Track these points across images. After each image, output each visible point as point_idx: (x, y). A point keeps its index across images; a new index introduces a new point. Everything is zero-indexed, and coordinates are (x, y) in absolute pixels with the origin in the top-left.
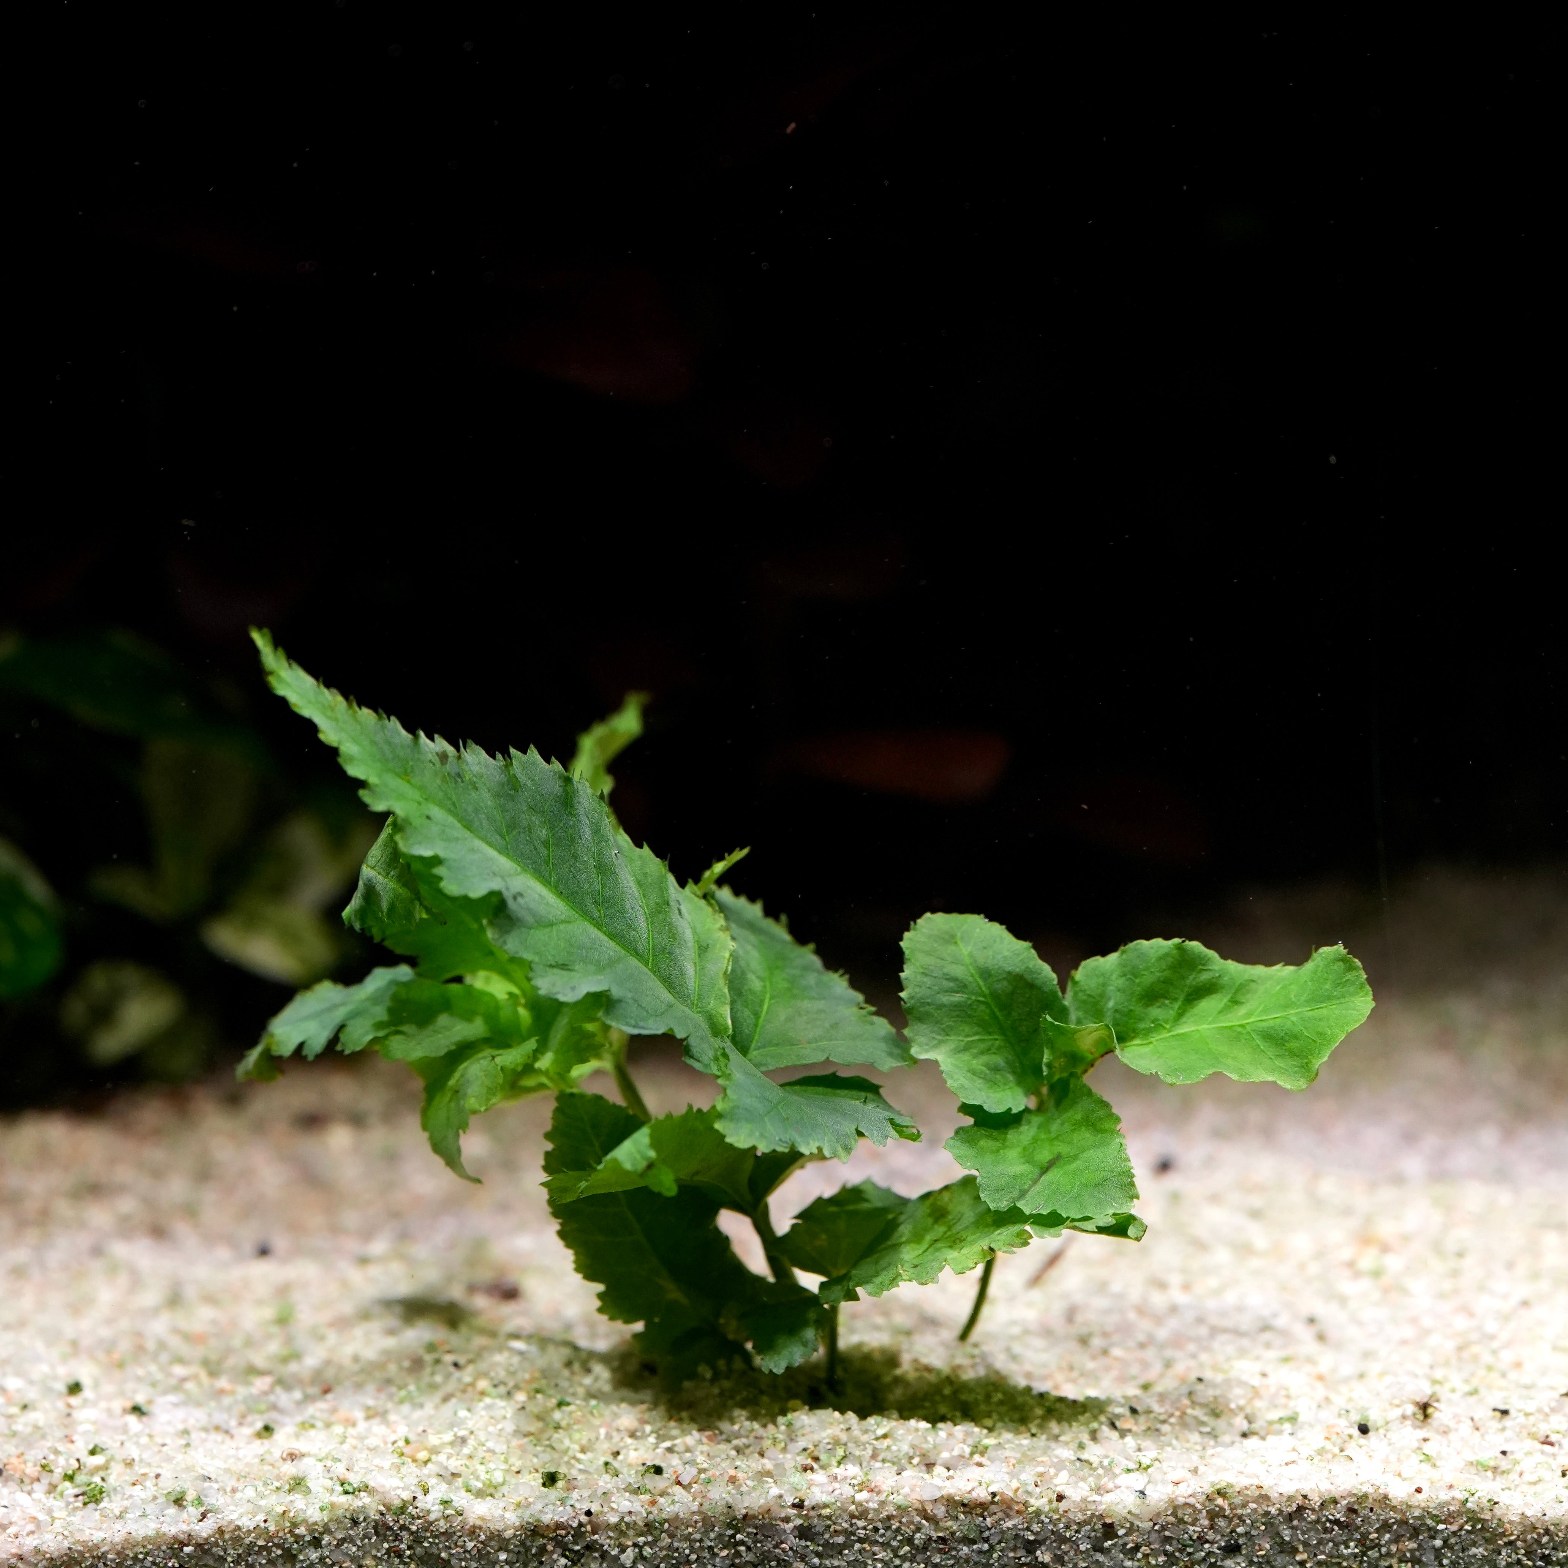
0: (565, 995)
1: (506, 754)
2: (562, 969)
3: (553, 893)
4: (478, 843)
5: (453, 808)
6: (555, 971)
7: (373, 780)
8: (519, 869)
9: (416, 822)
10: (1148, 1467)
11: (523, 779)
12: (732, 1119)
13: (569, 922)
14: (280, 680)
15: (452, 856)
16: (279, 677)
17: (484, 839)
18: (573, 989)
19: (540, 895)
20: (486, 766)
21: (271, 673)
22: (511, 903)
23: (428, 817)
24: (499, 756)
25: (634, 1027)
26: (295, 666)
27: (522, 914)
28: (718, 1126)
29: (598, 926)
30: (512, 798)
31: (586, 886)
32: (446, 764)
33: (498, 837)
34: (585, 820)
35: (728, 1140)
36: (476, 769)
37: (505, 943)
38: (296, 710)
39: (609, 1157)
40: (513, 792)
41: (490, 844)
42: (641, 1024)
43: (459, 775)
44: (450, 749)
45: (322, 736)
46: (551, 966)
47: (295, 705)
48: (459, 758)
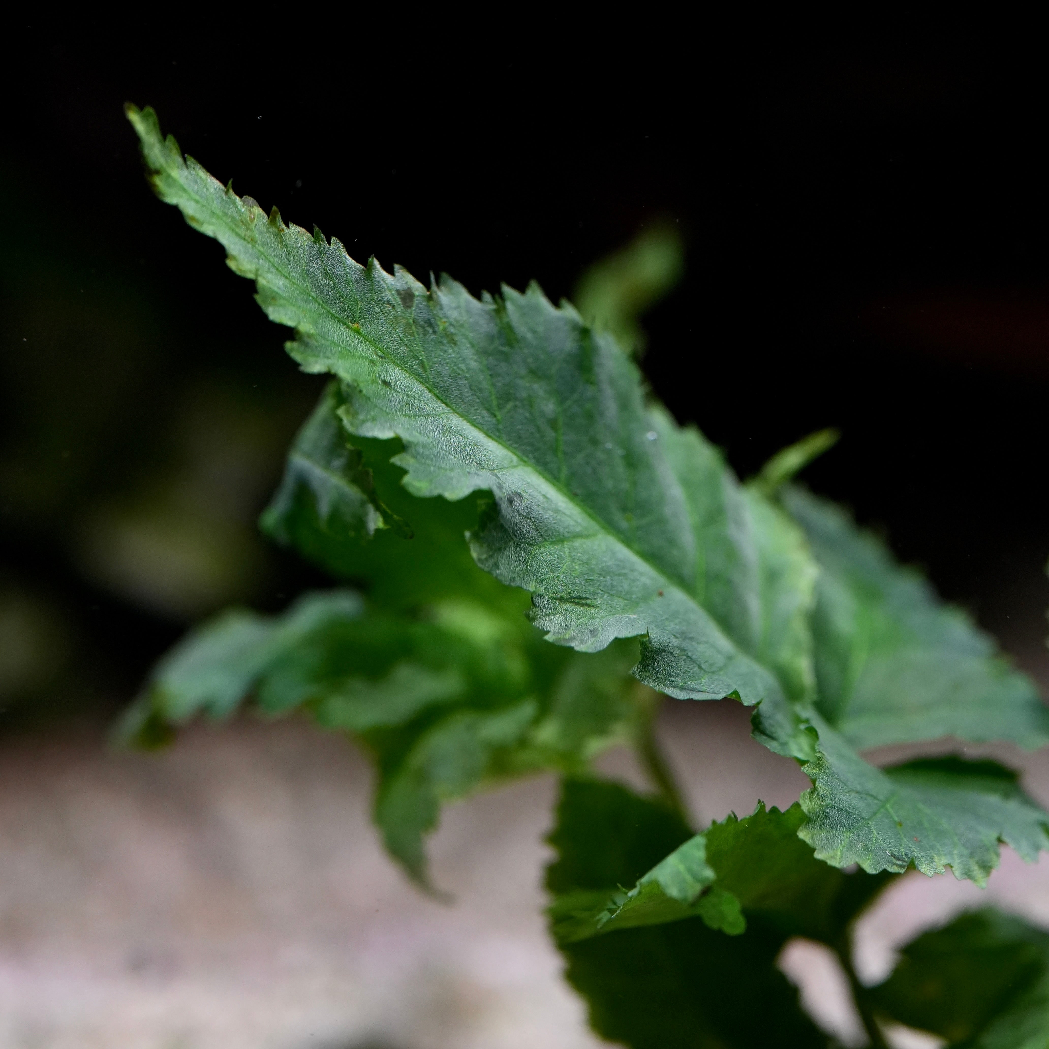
0: (582, 642)
1: (497, 293)
2: (578, 604)
3: (565, 494)
4: (457, 421)
5: (420, 371)
6: (568, 606)
7: (305, 327)
8: (515, 459)
9: (368, 389)
11: (521, 329)
12: (823, 826)
13: (587, 536)
14: (169, 179)
15: (421, 439)
16: (169, 176)
17: (465, 416)
18: (594, 633)
19: (545, 496)
20: (469, 312)
21: (158, 172)
22: (504, 506)
23: (385, 383)
24: (487, 296)
25: (682, 688)
26: (191, 161)
27: (521, 523)
28: (802, 835)
29: (627, 541)
30: (505, 357)
31: (610, 484)
32: (410, 307)
33: (485, 413)
34: (609, 392)
35: (818, 855)
36: (454, 315)
37: (496, 566)
38: (194, 225)
39: (645, 879)
40: (506, 349)
41: (474, 424)
42: (692, 685)
43: (430, 325)
44: (417, 286)
45: (232, 264)
46: (561, 599)
47: (193, 218)
48: (430, 298)
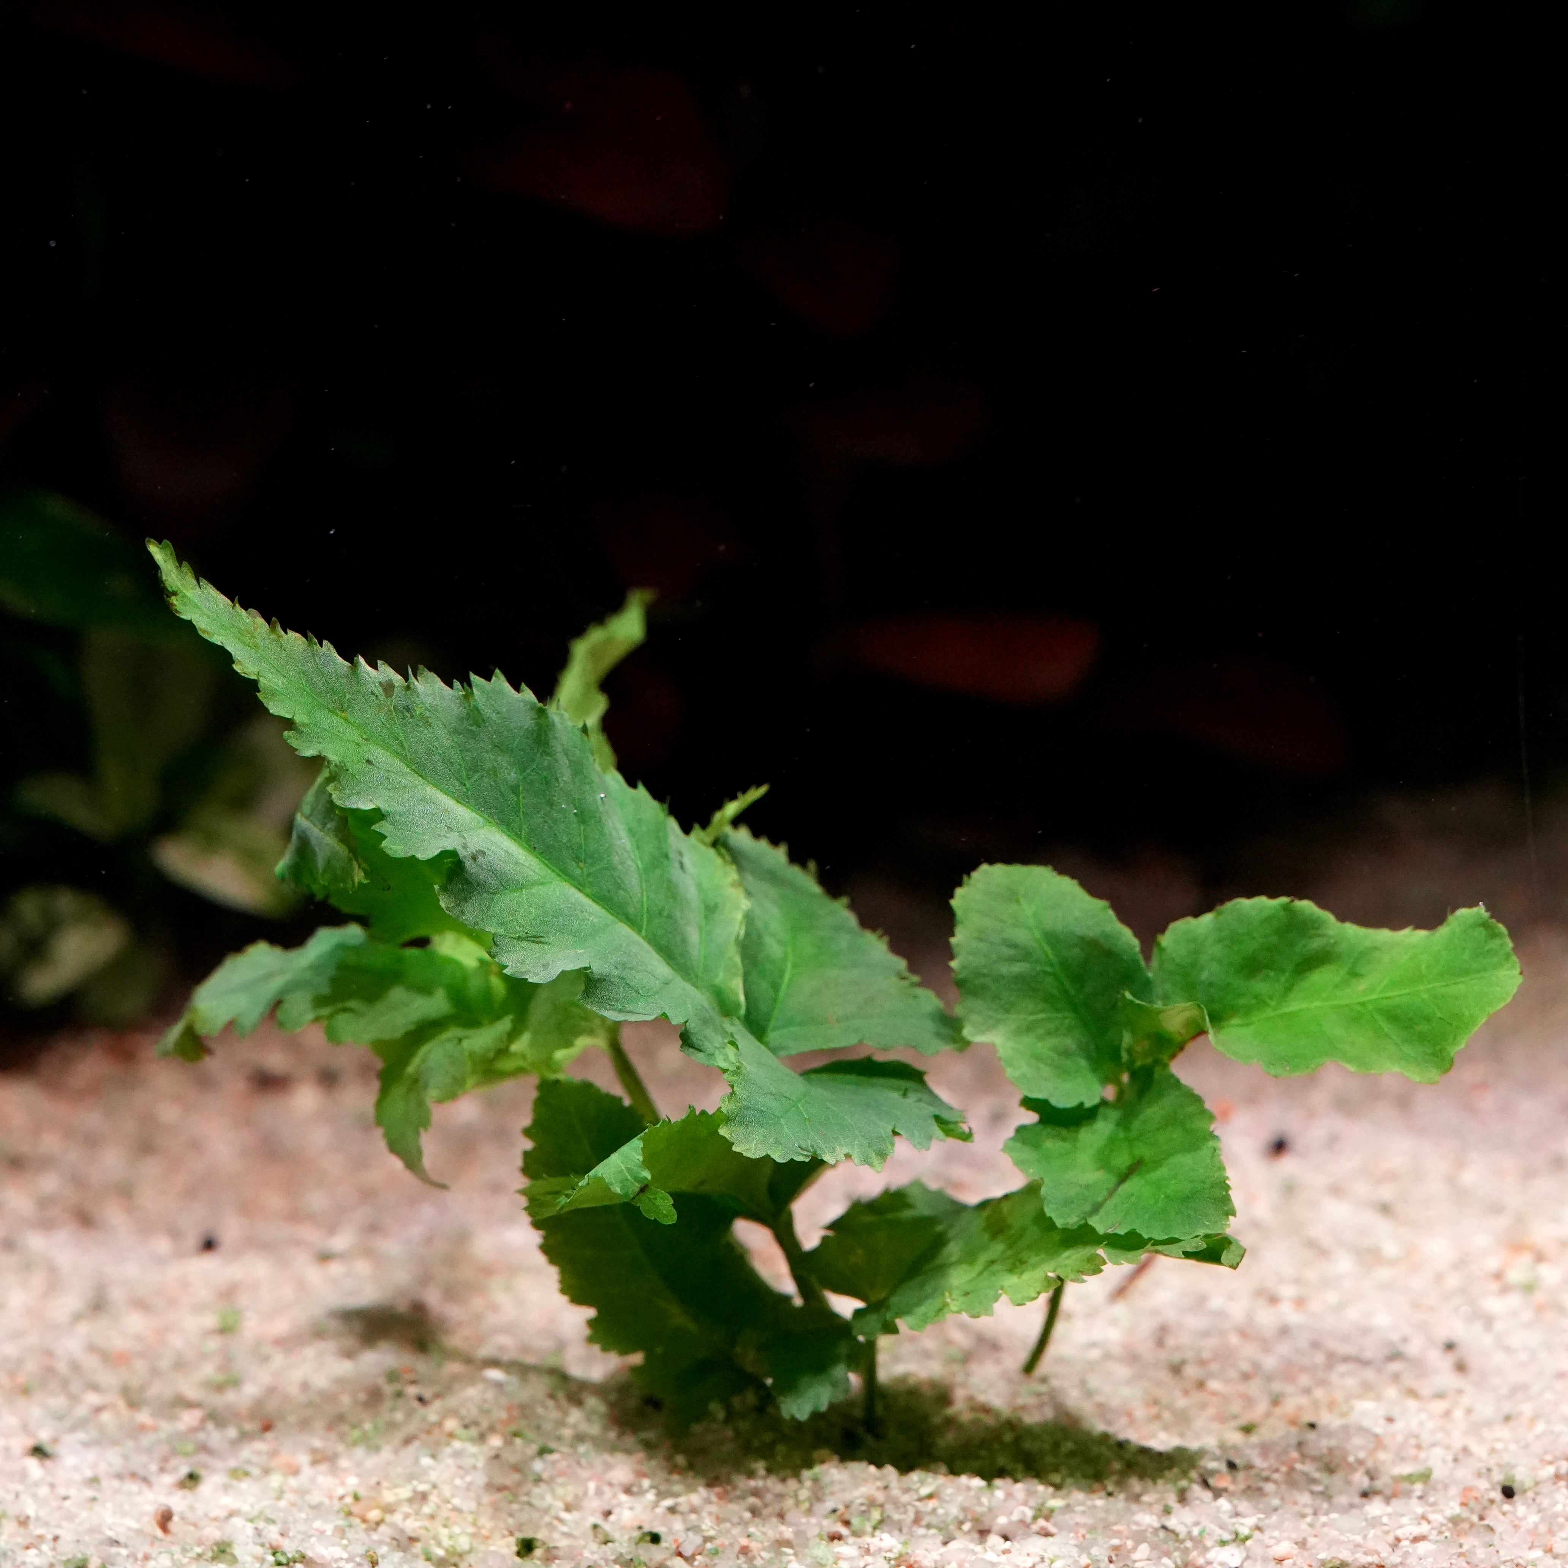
0: (536, 974)
1: (466, 681)
2: (533, 942)
3: (524, 848)
4: (431, 791)
5: (399, 750)
6: (525, 944)
7: (300, 718)
8: (481, 820)
9: (353, 768)
10: (1247, 1538)
11: (487, 712)
12: (741, 1123)
13: (542, 884)
14: (186, 601)
15: (399, 808)
16: (184, 596)
17: (437, 786)
18: (545, 966)
19: (507, 852)
20: (442, 698)
21: (175, 594)
22: (469, 864)
23: (369, 762)
24: (457, 684)
25: (620, 1011)
26: (203, 582)
27: (483, 876)
28: (723, 1132)
29: (580, 886)
30: (473, 735)
31: (565, 839)
32: (391, 696)
33: (457, 783)
34: (563, 760)
35: (735, 1149)
36: (429, 700)
37: (462, 912)
38: (205, 636)
39: (593, 1172)
40: (474, 728)
41: (446, 793)
42: (629, 1007)
43: (408, 709)
44: (397, 679)
45: (237, 668)
46: (519, 938)
47: (204, 631)
48: (408, 688)
